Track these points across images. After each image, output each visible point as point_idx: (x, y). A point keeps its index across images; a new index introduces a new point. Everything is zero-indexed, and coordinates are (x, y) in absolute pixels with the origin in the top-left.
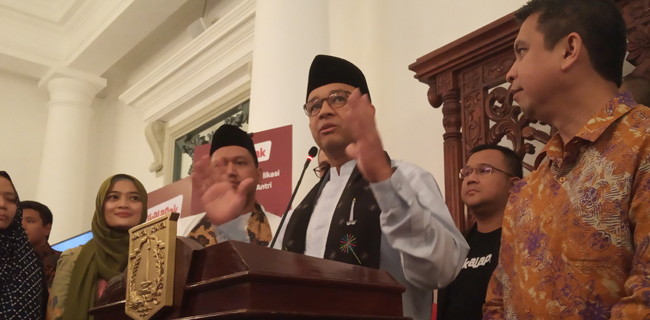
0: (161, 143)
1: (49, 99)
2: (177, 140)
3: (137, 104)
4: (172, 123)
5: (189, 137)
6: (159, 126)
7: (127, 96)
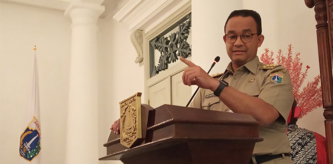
0: (141, 44)
1: (72, 22)
2: (150, 41)
3: (124, 21)
4: (146, 31)
5: (158, 38)
6: (139, 33)
7: (118, 16)
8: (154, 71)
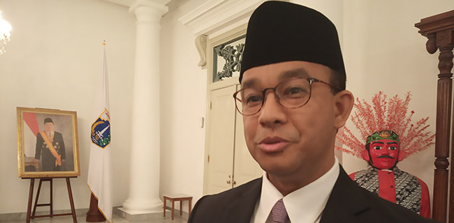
0: (205, 49)
2: (214, 48)
4: (211, 37)
5: (223, 45)
8: (217, 77)
